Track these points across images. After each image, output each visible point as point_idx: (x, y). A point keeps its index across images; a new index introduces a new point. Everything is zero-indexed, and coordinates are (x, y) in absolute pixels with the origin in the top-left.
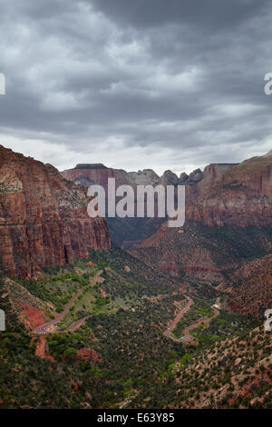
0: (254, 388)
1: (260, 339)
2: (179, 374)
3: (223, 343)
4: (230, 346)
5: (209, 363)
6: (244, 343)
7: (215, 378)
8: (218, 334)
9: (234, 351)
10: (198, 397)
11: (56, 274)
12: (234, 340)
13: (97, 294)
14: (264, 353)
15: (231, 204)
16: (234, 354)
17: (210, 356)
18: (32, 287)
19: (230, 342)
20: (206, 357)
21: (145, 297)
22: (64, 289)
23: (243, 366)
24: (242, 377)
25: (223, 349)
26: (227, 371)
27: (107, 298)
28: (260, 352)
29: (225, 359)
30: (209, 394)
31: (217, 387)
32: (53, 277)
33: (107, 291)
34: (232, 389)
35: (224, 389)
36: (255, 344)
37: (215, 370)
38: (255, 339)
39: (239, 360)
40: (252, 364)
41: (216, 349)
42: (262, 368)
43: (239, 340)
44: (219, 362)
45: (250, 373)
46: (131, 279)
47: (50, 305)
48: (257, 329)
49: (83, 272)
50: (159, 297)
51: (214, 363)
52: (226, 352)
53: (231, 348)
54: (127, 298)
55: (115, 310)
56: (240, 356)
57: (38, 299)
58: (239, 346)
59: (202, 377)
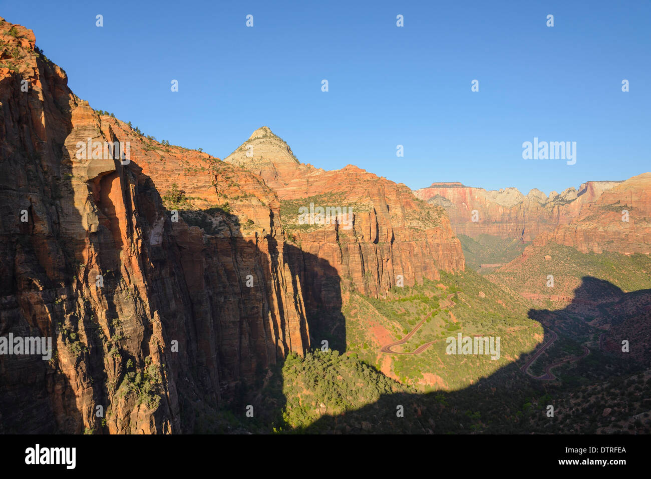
1: (637, 389)
2: (534, 416)
3: (590, 388)
4: (599, 392)
5: (571, 409)
6: (618, 391)
8: (588, 376)
9: (603, 398)
11: (405, 295)
12: (605, 386)
13: (447, 318)
14: (641, 406)
15: (612, 228)
16: (602, 402)
17: (573, 401)
18: (379, 305)
19: (599, 388)
20: (568, 402)
21: (500, 326)
22: (413, 311)
23: (613, 419)
25: (590, 395)
26: (593, 421)
27: (457, 323)
29: (591, 406)
32: (402, 297)
33: (458, 317)
36: (630, 394)
37: (578, 418)
38: (631, 389)
39: (609, 410)
40: (624, 417)
41: (580, 394)
42: (638, 424)
43: (610, 387)
44: (582, 409)
45: (621, 427)
46: (486, 305)
47: (397, 325)
48: (635, 377)
49: (433, 295)
50: (517, 328)
51: (577, 410)
52: (592, 400)
53: (600, 396)
54: (479, 325)
56: (610, 406)
57: (385, 319)
58: (609, 394)
59: (561, 423)
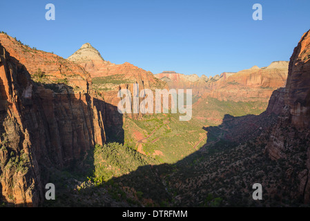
0: (227, 175)
1: (233, 153)
4: (220, 155)
6: (227, 155)
7: (211, 169)
10: (202, 176)
12: (222, 153)
13: (166, 128)
15: (231, 91)
16: (221, 159)
17: (211, 159)
18: (138, 123)
20: (209, 159)
21: (186, 130)
22: (152, 125)
23: (224, 165)
24: (222, 170)
25: (217, 157)
26: (217, 166)
27: (170, 130)
28: (233, 160)
29: (217, 161)
30: (207, 175)
31: (211, 173)
32: (148, 119)
33: (170, 127)
34: (217, 174)
35: (214, 174)
36: (231, 156)
37: (212, 165)
38: (231, 154)
40: (228, 164)
41: (214, 156)
42: (232, 167)
43: (224, 153)
44: (214, 162)
45: (226, 168)
47: (145, 131)
50: (193, 131)
51: (212, 162)
53: (220, 157)
55: (173, 135)
56: (223, 161)
57: (140, 129)
58: (224, 156)
